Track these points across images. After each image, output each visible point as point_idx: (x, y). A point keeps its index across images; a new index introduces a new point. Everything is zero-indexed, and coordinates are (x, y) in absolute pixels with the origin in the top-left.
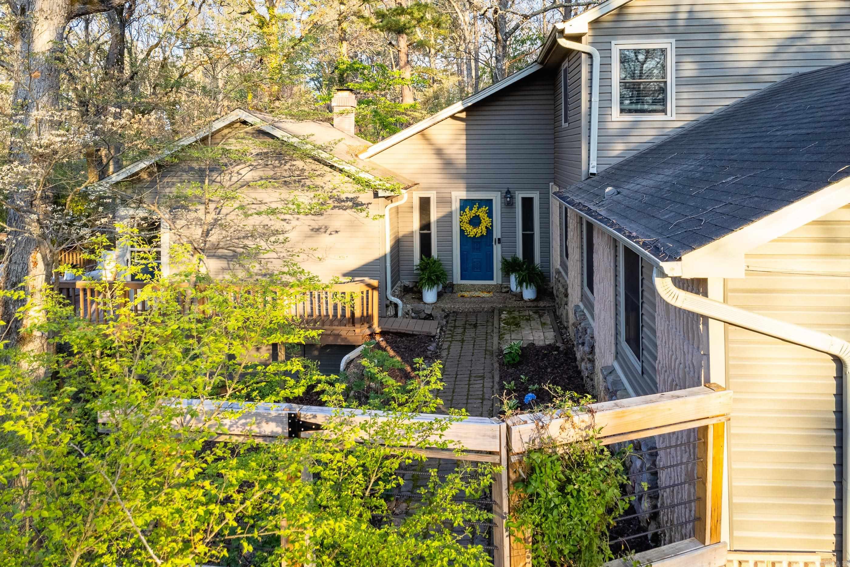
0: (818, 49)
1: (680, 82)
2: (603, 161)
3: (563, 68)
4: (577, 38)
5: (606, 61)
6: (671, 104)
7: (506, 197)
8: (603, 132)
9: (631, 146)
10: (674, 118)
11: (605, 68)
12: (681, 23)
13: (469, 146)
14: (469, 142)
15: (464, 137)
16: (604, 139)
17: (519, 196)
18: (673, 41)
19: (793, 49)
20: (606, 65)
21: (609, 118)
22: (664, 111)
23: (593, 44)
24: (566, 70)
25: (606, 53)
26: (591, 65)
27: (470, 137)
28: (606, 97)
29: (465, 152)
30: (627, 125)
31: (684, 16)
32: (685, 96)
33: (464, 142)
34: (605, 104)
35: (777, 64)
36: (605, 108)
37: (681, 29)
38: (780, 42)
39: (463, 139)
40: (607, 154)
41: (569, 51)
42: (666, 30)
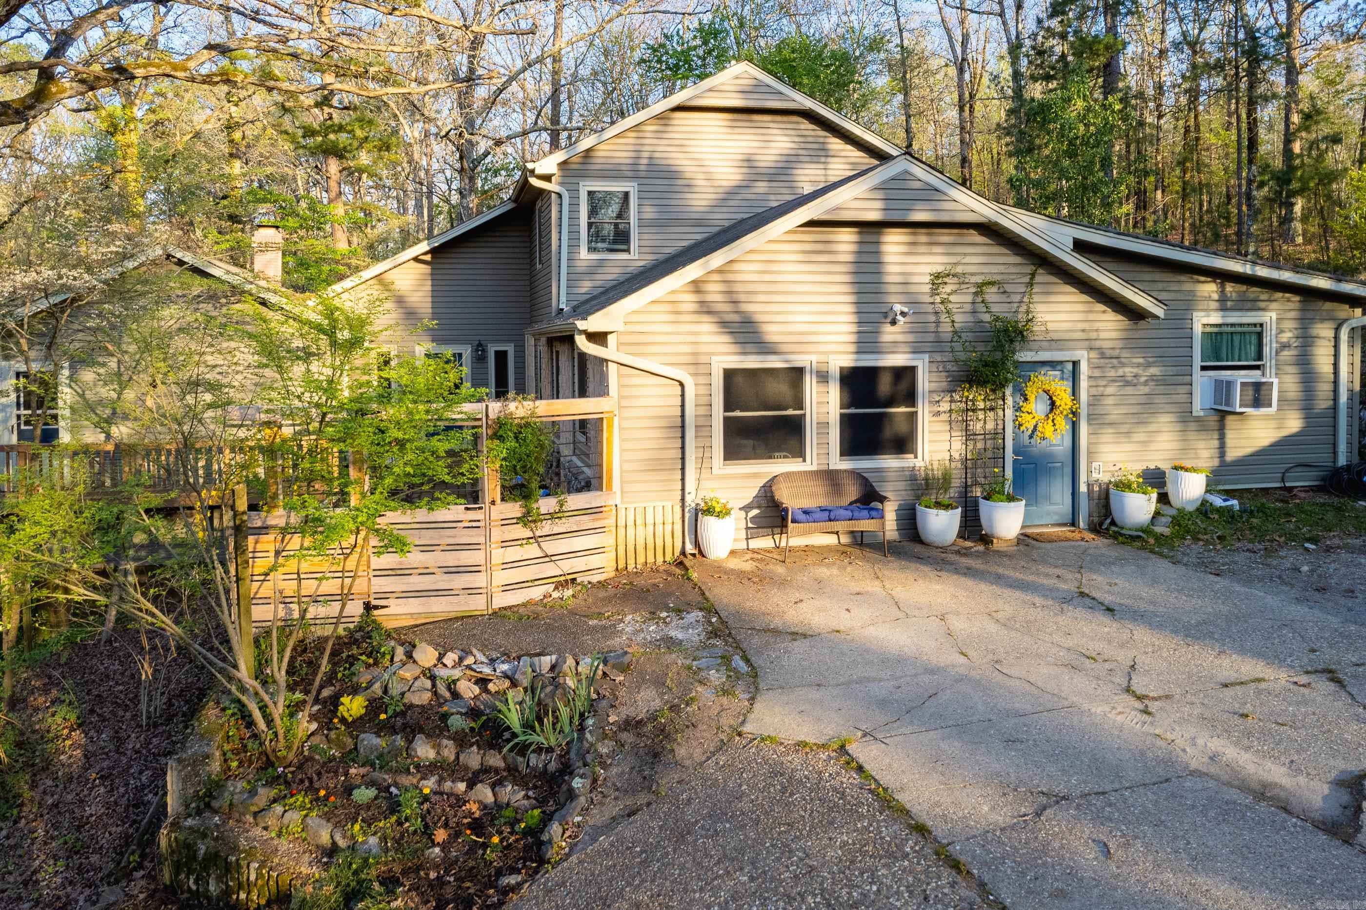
0: (760, 197)
1: (641, 222)
2: (572, 297)
3: (537, 208)
4: (547, 178)
5: (575, 201)
6: (634, 244)
7: (477, 351)
8: (572, 270)
9: (598, 283)
10: (636, 257)
11: (574, 208)
12: (642, 168)
13: (435, 294)
14: (436, 288)
15: (429, 283)
16: (573, 276)
17: (492, 349)
18: (635, 184)
19: (740, 197)
20: (574, 206)
21: (576, 256)
22: (628, 251)
23: (561, 184)
24: (540, 210)
25: (574, 194)
26: (561, 205)
27: (436, 282)
28: (574, 235)
29: (430, 299)
30: (595, 263)
31: (645, 161)
32: (646, 236)
33: (430, 288)
34: (574, 242)
35: (725, 209)
36: (574, 246)
37: (643, 174)
38: (727, 190)
39: (428, 286)
40: (576, 291)
41: (541, 192)
42: (630, 174)
